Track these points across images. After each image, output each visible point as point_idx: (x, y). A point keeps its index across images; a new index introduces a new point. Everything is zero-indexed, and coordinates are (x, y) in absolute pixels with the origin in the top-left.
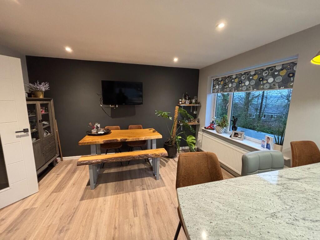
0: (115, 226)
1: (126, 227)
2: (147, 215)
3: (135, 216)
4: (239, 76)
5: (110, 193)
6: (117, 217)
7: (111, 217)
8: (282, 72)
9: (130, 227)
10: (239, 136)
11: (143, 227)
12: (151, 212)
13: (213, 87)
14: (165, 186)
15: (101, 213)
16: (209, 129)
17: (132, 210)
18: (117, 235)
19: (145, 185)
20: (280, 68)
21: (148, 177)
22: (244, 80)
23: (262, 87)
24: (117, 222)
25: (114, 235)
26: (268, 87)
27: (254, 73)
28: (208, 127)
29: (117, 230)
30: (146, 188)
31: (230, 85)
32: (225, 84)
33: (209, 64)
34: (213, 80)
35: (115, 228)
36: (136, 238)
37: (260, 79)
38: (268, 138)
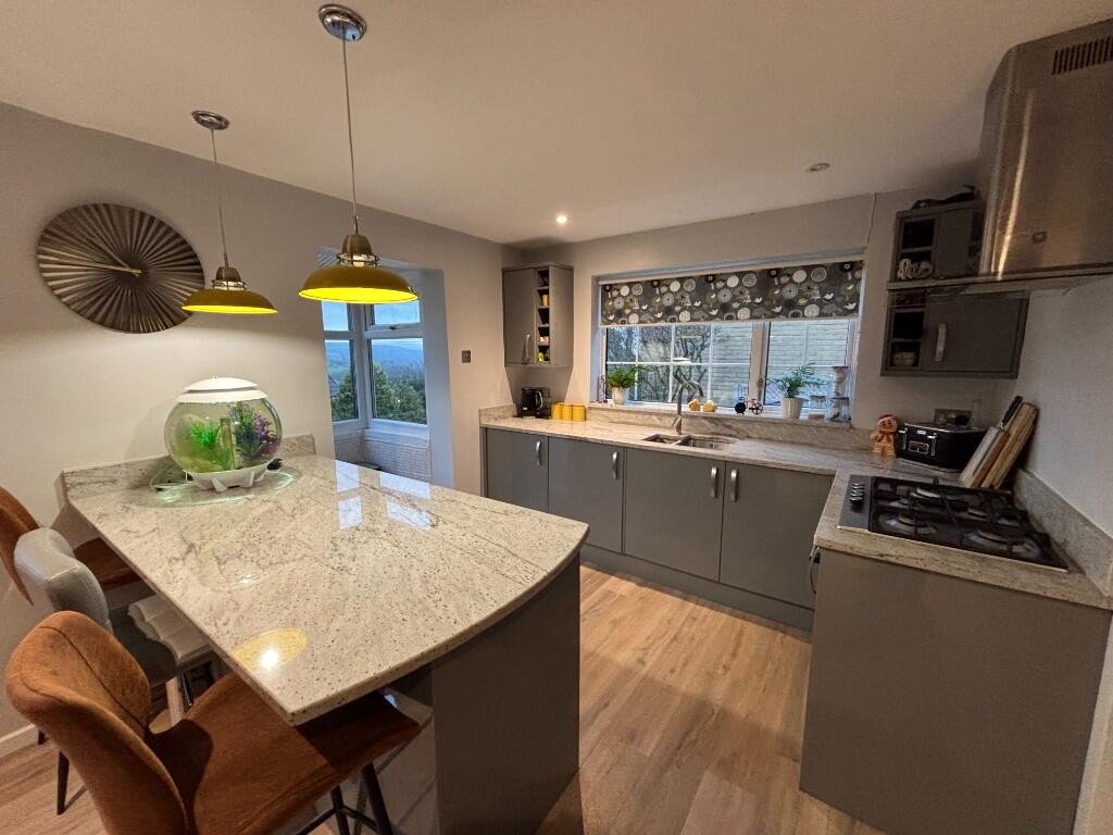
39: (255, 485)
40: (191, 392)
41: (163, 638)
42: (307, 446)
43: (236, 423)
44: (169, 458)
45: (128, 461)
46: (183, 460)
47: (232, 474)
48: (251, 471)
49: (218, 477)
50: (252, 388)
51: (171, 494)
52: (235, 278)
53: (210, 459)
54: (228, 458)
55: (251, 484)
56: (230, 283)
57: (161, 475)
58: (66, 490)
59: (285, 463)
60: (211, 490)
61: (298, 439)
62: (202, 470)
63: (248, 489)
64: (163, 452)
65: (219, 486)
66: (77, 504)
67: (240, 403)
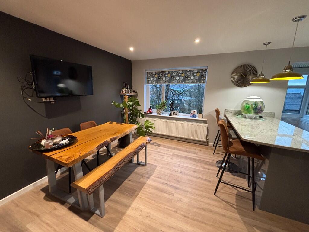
0: (173, 211)
1: (179, 204)
2: (176, 188)
3: (173, 195)
4: (171, 73)
5: (129, 201)
6: (164, 206)
7: (161, 211)
8: (198, 74)
9: (180, 202)
10: (176, 114)
11: (185, 195)
12: (175, 185)
13: (147, 79)
14: (157, 166)
15: (150, 218)
16: (149, 113)
17: (165, 194)
18: (182, 213)
19: (144, 175)
20: (197, 71)
21: (136, 168)
22: (175, 76)
23: (187, 81)
24: (170, 208)
25: (181, 215)
26: (191, 82)
27: (182, 72)
28: (148, 112)
29: (178, 211)
30: (149, 176)
31: (164, 79)
32: (159, 77)
33: (142, 58)
34: (146, 73)
35: (176, 212)
36: (191, 202)
37: (186, 76)
38: (194, 111)
39: (254, 119)
40: (247, 98)
41: (231, 134)
42: (272, 115)
43: (254, 105)
44: (240, 111)
45: (235, 110)
46: (242, 111)
47: (250, 115)
48: (255, 116)
49: (248, 115)
50: (260, 99)
51: (239, 116)
52: (263, 76)
53: (247, 111)
54: (250, 112)
55: (254, 118)
56: (261, 77)
57: (238, 113)
58: (225, 112)
59: (264, 117)
60: (246, 118)
61: (270, 113)
62: (245, 113)
63: (253, 119)
64: (240, 109)
65: (247, 117)
66: (226, 114)
67: (256, 102)
